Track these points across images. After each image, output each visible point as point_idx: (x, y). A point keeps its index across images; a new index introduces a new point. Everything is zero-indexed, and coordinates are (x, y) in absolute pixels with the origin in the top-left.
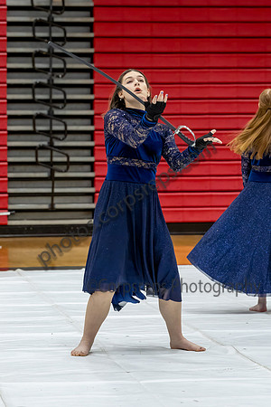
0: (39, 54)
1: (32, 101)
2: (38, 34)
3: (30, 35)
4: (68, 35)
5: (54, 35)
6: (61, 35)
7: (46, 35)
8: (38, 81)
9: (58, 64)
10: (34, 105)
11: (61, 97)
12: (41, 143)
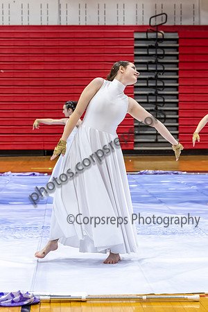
0: (150, 63)
1: (147, 87)
2: (150, 53)
3: (146, 53)
4: (166, 53)
5: (158, 53)
6: (162, 53)
7: (154, 53)
8: (150, 76)
9: (160, 68)
10: (148, 89)
11: (162, 84)
12: (151, 108)
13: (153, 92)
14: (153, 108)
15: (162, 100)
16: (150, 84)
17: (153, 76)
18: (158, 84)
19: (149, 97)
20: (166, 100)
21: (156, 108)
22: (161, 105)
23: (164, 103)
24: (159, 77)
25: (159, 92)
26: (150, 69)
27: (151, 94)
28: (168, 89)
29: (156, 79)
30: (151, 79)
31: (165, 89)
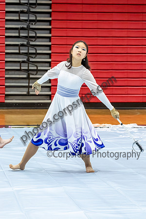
0: (22, 12)
1: (19, 37)
2: (22, 1)
3: (18, 1)
4: (38, 2)
5: (30, 2)
6: (34, 2)
7: (26, 1)
8: (22, 26)
9: (32, 18)
10: (19, 39)
11: (34, 35)
12: (23, 59)
13: (25, 43)
14: (25, 60)
15: (34, 51)
16: (21, 35)
17: (25, 26)
18: (30, 35)
19: (21, 48)
20: (38, 52)
21: (28, 60)
22: (34, 56)
23: (36, 54)
24: (32, 27)
25: (31, 43)
26: (22, 18)
27: (22, 45)
28: (41, 40)
29: (28, 29)
30: (22, 29)
31: (38, 40)
